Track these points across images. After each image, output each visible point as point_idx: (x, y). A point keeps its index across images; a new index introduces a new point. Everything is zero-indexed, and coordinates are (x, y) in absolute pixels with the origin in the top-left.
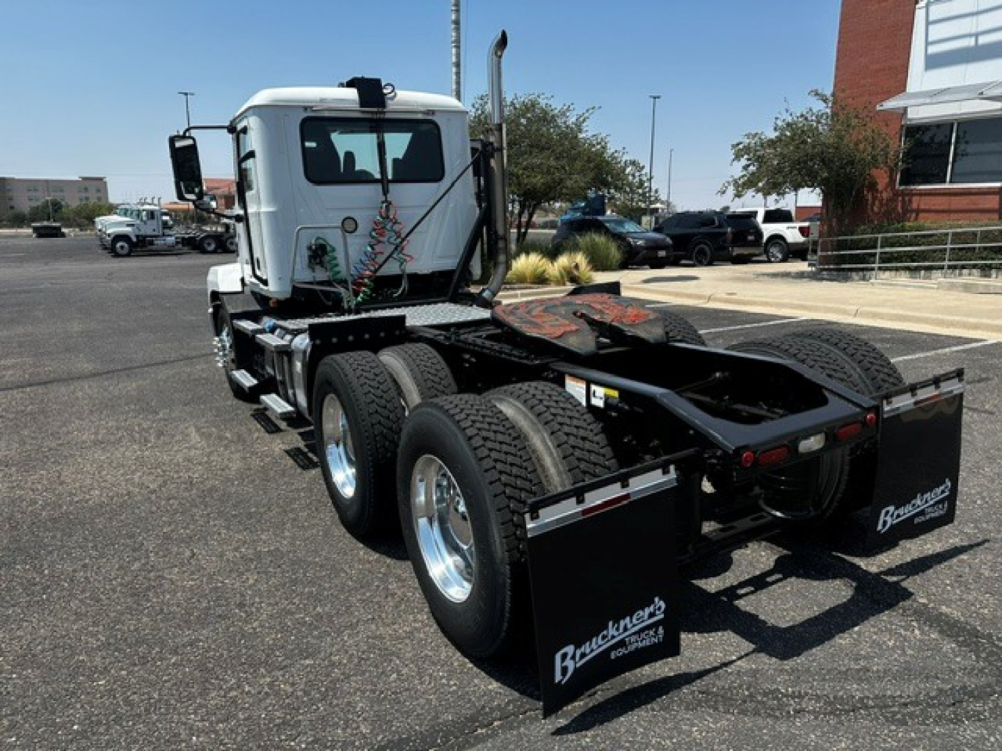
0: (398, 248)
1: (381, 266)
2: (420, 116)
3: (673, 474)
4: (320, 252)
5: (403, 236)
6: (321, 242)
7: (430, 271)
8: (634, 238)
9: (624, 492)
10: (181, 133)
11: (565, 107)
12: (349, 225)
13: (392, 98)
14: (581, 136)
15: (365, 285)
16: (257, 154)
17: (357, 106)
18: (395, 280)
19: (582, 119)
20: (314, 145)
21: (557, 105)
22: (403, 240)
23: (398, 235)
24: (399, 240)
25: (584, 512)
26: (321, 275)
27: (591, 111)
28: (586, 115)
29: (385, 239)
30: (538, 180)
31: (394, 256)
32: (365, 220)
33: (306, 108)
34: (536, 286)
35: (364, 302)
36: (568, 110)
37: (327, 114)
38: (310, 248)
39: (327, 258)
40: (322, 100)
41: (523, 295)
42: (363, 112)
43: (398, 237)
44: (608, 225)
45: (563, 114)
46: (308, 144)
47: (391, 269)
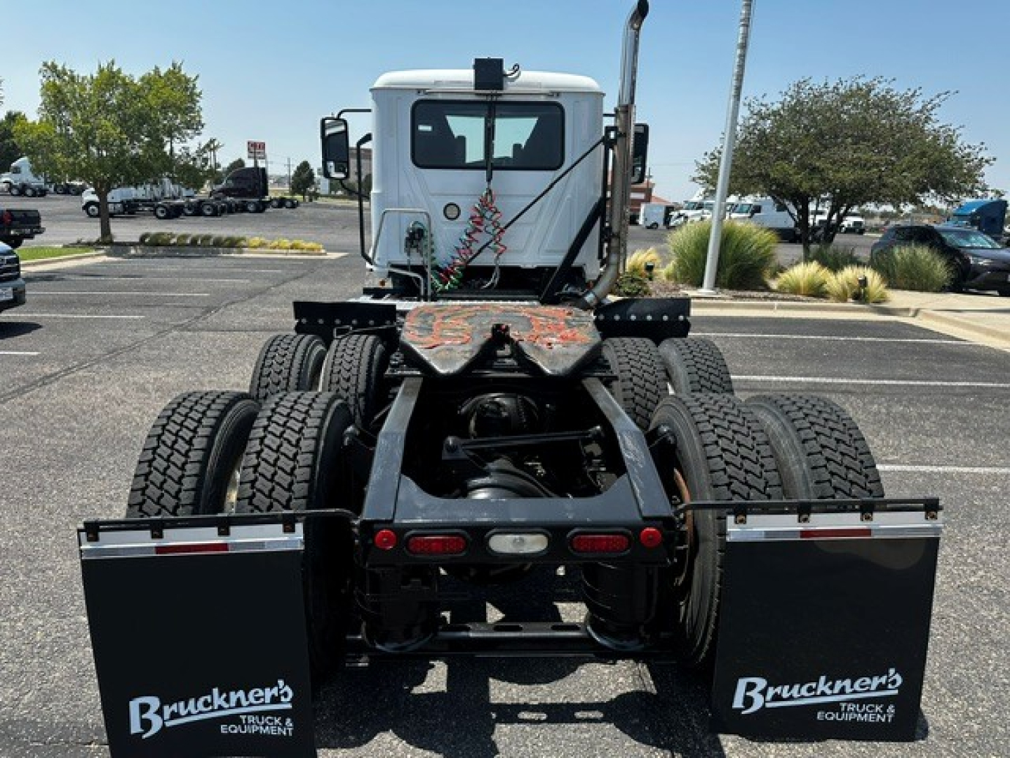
0: (496, 239)
1: (475, 256)
2: (542, 99)
3: (298, 536)
4: (417, 236)
5: (502, 226)
6: (418, 226)
7: (535, 266)
8: (974, 256)
9: (221, 540)
10: (335, 116)
11: (910, 93)
12: (451, 212)
13: (513, 80)
14: (928, 127)
15: (455, 274)
16: (373, 137)
17: (472, 89)
18: (487, 271)
19: (929, 106)
20: (429, 128)
21: (899, 90)
22: (502, 231)
23: (496, 224)
24: (498, 230)
25: (159, 549)
26: (416, 260)
27: (943, 97)
28: (937, 101)
29: (482, 228)
30: (848, 176)
31: (491, 245)
32: (468, 206)
33: (419, 91)
34: (809, 298)
35: (451, 291)
36: (913, 96)
37: (440, 97)
38: (408, 231)
39: (424, 242)
40: (437, 83)
41: (780, 307)
42: (477, 94)
43: (498, 227)
44: (944, 235)
45: (908, 100)
46: (421, 128)
47: (486, 259)
